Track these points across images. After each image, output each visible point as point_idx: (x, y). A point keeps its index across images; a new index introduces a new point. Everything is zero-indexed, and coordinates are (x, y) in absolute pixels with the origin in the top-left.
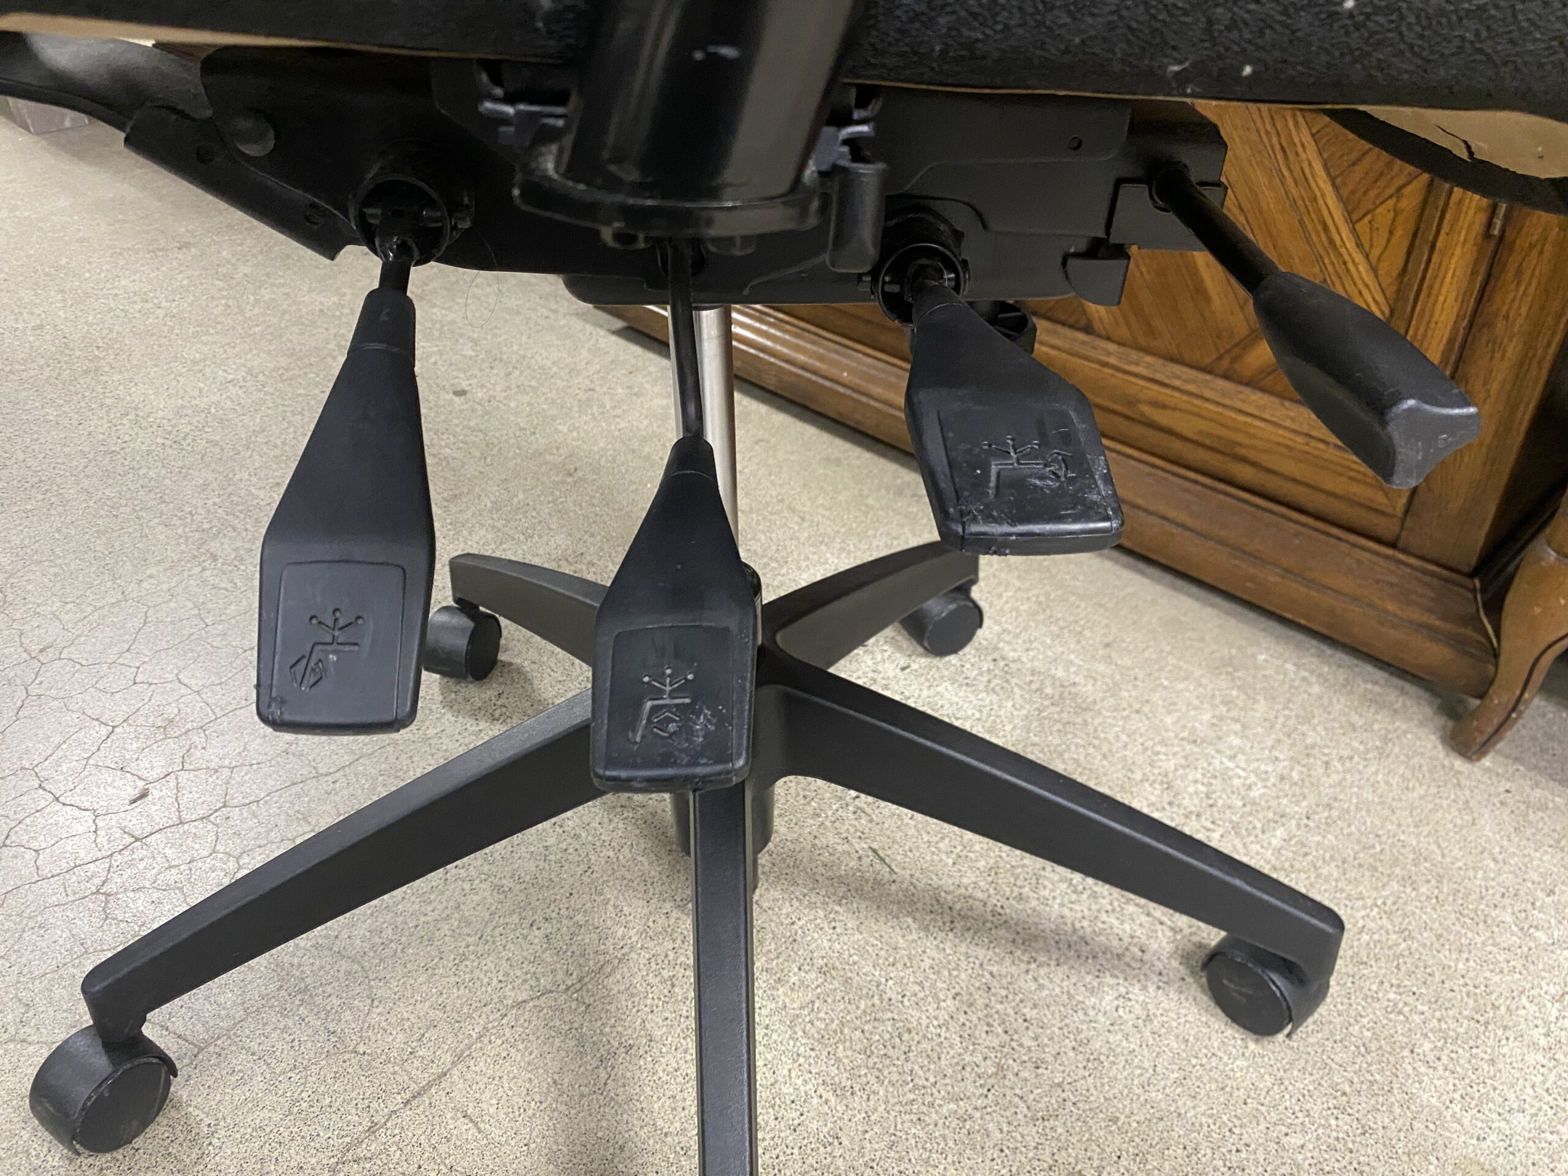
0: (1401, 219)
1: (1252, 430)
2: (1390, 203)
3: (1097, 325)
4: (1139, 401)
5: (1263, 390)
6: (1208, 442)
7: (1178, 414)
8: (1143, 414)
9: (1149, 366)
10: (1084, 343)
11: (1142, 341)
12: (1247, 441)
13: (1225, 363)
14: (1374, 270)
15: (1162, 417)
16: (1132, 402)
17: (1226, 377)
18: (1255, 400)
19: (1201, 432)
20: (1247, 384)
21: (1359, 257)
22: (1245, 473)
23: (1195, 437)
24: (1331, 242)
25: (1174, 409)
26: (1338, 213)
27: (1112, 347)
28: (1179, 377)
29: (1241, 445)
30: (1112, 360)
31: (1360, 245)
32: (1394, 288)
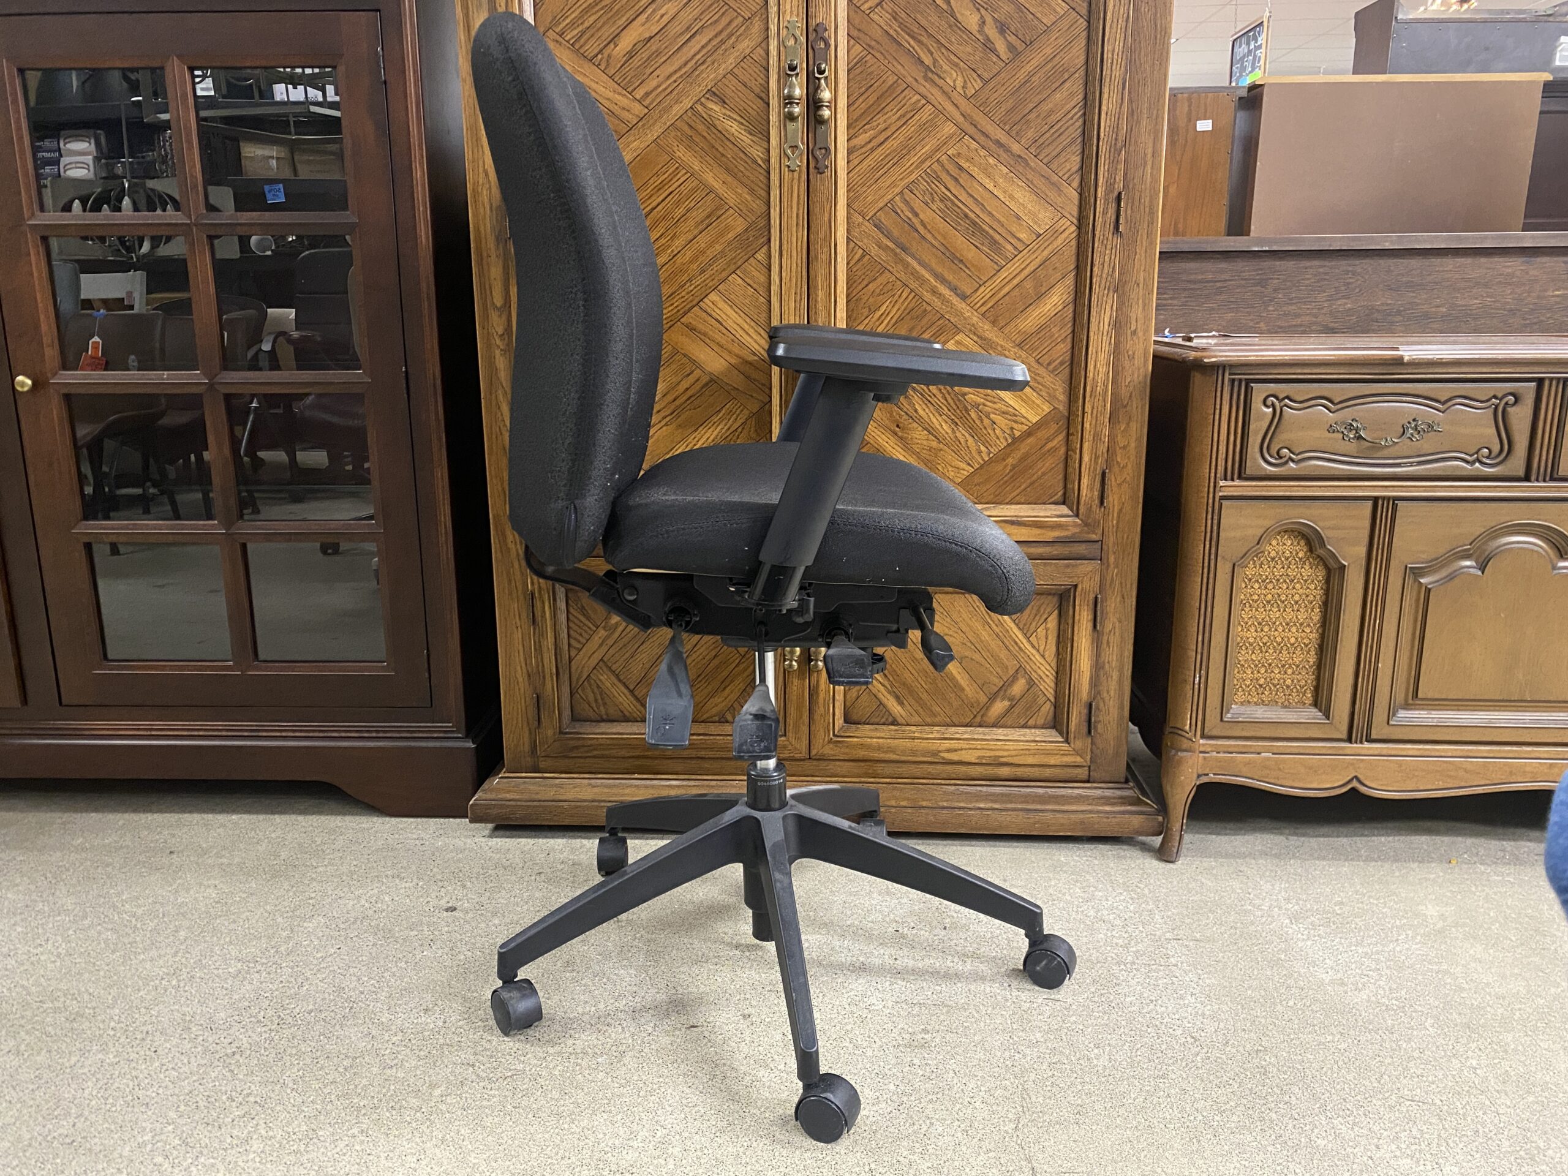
0: (1049, 632)
1: (1006, 747)
2: (1043, 626)
3: (900, 720)
4: (940, 752)
5: (1001, 727)
6: (984, 761)
7: (963, 752)
8: (943, 758)
9: (938, 732)
10: (896, 730)
11: (928, 720)
12: (1005, 753)
13: (978, 719)
14: (1043, 656)
15: (955, 757)
16: (936, 753)
17: (980, 726)
18: (1000, 733)
19: (979, 757)
20: (992, 727)
21: (1034, 652)
22: (1004, 771)
23: (977, 761)
24: (1020, 648)
25: (962, 749)
26: (1020, 636)
27: (914, 728)
28: (957, 733)
29: (1002, 757)
30: (916, 735)
31: (1034, 647)
32: (1055, 660)
